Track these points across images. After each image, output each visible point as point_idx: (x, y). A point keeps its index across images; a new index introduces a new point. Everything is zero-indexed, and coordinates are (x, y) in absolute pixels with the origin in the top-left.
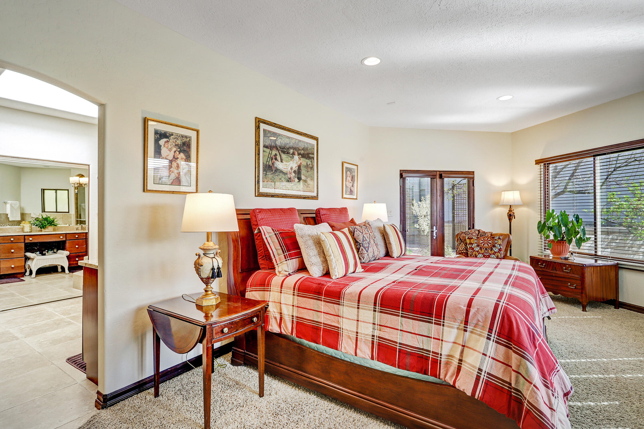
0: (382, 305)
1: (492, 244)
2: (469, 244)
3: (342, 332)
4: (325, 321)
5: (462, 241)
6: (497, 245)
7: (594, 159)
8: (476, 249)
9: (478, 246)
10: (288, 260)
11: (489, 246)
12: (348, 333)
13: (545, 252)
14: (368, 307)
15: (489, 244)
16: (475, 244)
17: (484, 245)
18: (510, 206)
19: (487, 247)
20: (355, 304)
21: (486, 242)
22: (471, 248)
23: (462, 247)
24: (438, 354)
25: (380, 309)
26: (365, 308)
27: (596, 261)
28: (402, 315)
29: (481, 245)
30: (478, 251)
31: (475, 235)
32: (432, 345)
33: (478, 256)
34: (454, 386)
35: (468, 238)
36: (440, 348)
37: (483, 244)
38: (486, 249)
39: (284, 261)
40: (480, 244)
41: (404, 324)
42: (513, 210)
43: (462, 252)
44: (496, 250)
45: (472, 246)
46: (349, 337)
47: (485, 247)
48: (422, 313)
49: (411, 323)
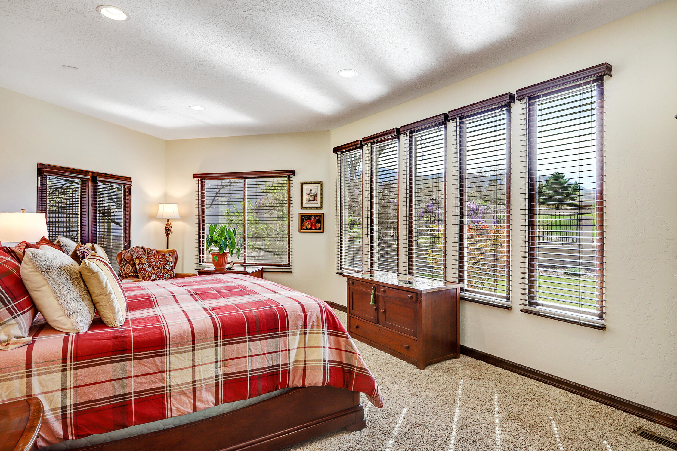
0: (225, 337)
1: (164, 262)
2: (138, 265)
3: (168, 392)
4: (139, 387)
5: (127, 262)
6: (168, 262)
7: (245, 181)
8: (148, 269)
9: (150, 265)
10: (19, 315)
11: (161, 265)
12: (181, 388)
13: (201, 266)
14: (208, 344)
15: (161, 262)
16: (147, 264)
17: (156, 264)
18: (168, 219)
19: (159, 266)
20: (189, 346)
21: (157, 260)
22: (141, 269)
23: (129, 268)
24: (286, 364)
25: (223, 342)
26: (204, 346)
27: (245, 268)
28: (249, 339)
29: (153, 264)
30: (150, 272)
31: (141, 253)
32: (280, 358)
33: (152, 277)
34: (304, 387)
35: (137, 258)
36: (288, 357)
37: (154, 263)
38: (159, 268)
39: (10, 320)
40: (151, 263)
41: (252, 349)
42: (171, 224)
43: (130, 274)
44: (169, 268)
45: (143, 267)
46: (183, 393)
47: (157, 266)
48: (269, 331)
49: (259, 344)
